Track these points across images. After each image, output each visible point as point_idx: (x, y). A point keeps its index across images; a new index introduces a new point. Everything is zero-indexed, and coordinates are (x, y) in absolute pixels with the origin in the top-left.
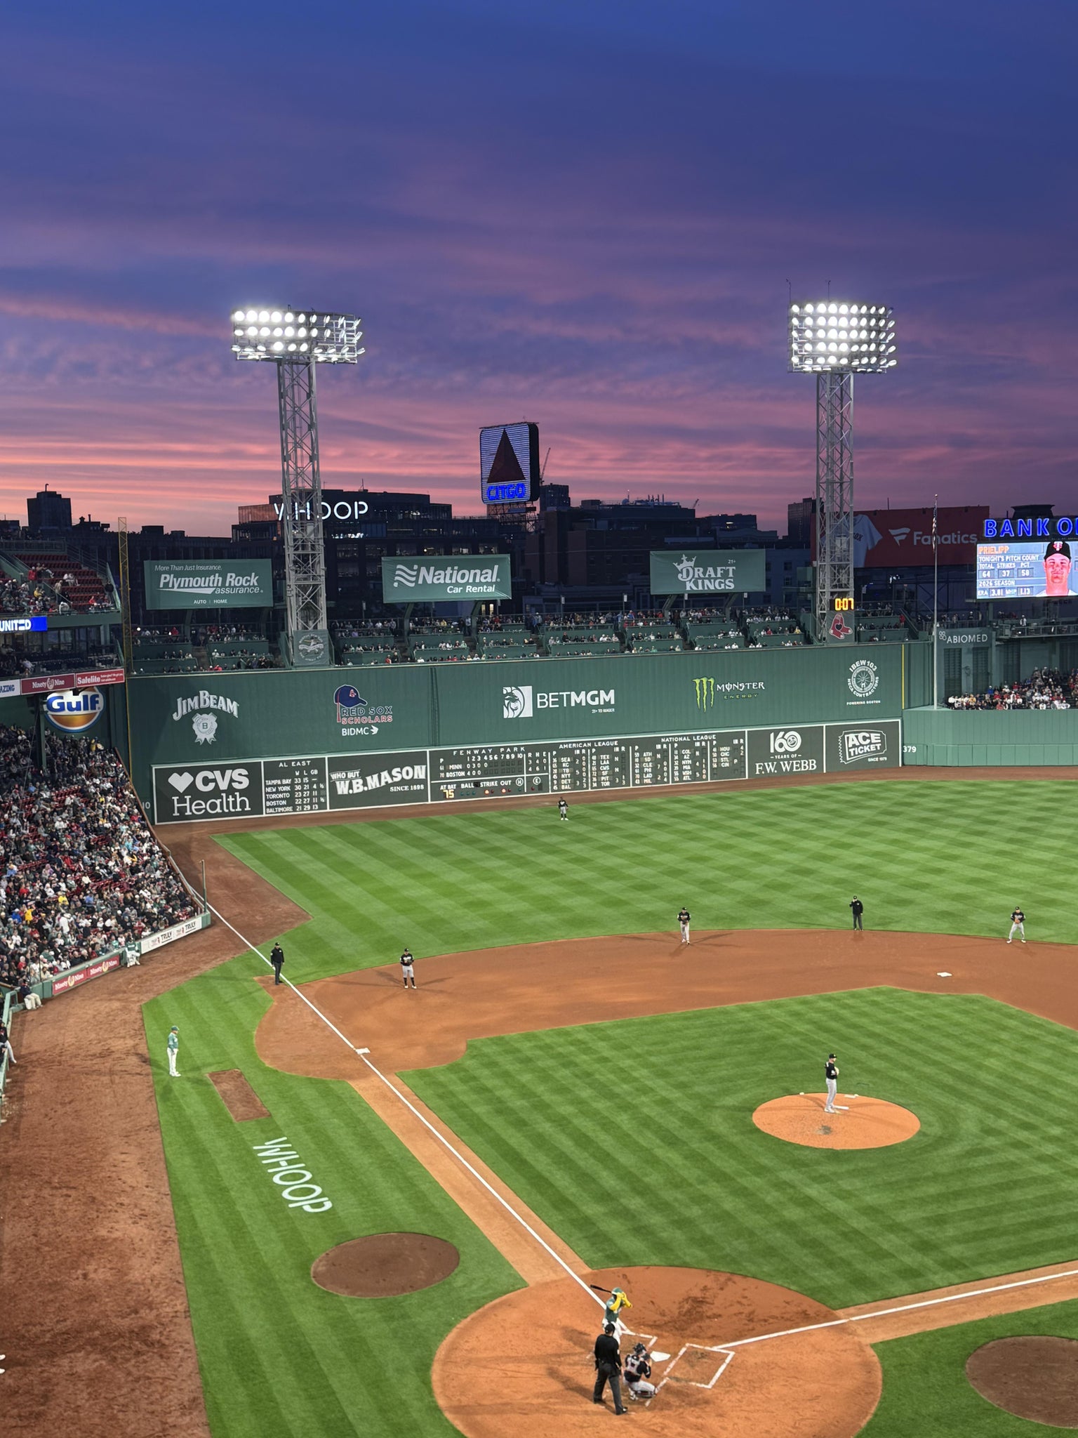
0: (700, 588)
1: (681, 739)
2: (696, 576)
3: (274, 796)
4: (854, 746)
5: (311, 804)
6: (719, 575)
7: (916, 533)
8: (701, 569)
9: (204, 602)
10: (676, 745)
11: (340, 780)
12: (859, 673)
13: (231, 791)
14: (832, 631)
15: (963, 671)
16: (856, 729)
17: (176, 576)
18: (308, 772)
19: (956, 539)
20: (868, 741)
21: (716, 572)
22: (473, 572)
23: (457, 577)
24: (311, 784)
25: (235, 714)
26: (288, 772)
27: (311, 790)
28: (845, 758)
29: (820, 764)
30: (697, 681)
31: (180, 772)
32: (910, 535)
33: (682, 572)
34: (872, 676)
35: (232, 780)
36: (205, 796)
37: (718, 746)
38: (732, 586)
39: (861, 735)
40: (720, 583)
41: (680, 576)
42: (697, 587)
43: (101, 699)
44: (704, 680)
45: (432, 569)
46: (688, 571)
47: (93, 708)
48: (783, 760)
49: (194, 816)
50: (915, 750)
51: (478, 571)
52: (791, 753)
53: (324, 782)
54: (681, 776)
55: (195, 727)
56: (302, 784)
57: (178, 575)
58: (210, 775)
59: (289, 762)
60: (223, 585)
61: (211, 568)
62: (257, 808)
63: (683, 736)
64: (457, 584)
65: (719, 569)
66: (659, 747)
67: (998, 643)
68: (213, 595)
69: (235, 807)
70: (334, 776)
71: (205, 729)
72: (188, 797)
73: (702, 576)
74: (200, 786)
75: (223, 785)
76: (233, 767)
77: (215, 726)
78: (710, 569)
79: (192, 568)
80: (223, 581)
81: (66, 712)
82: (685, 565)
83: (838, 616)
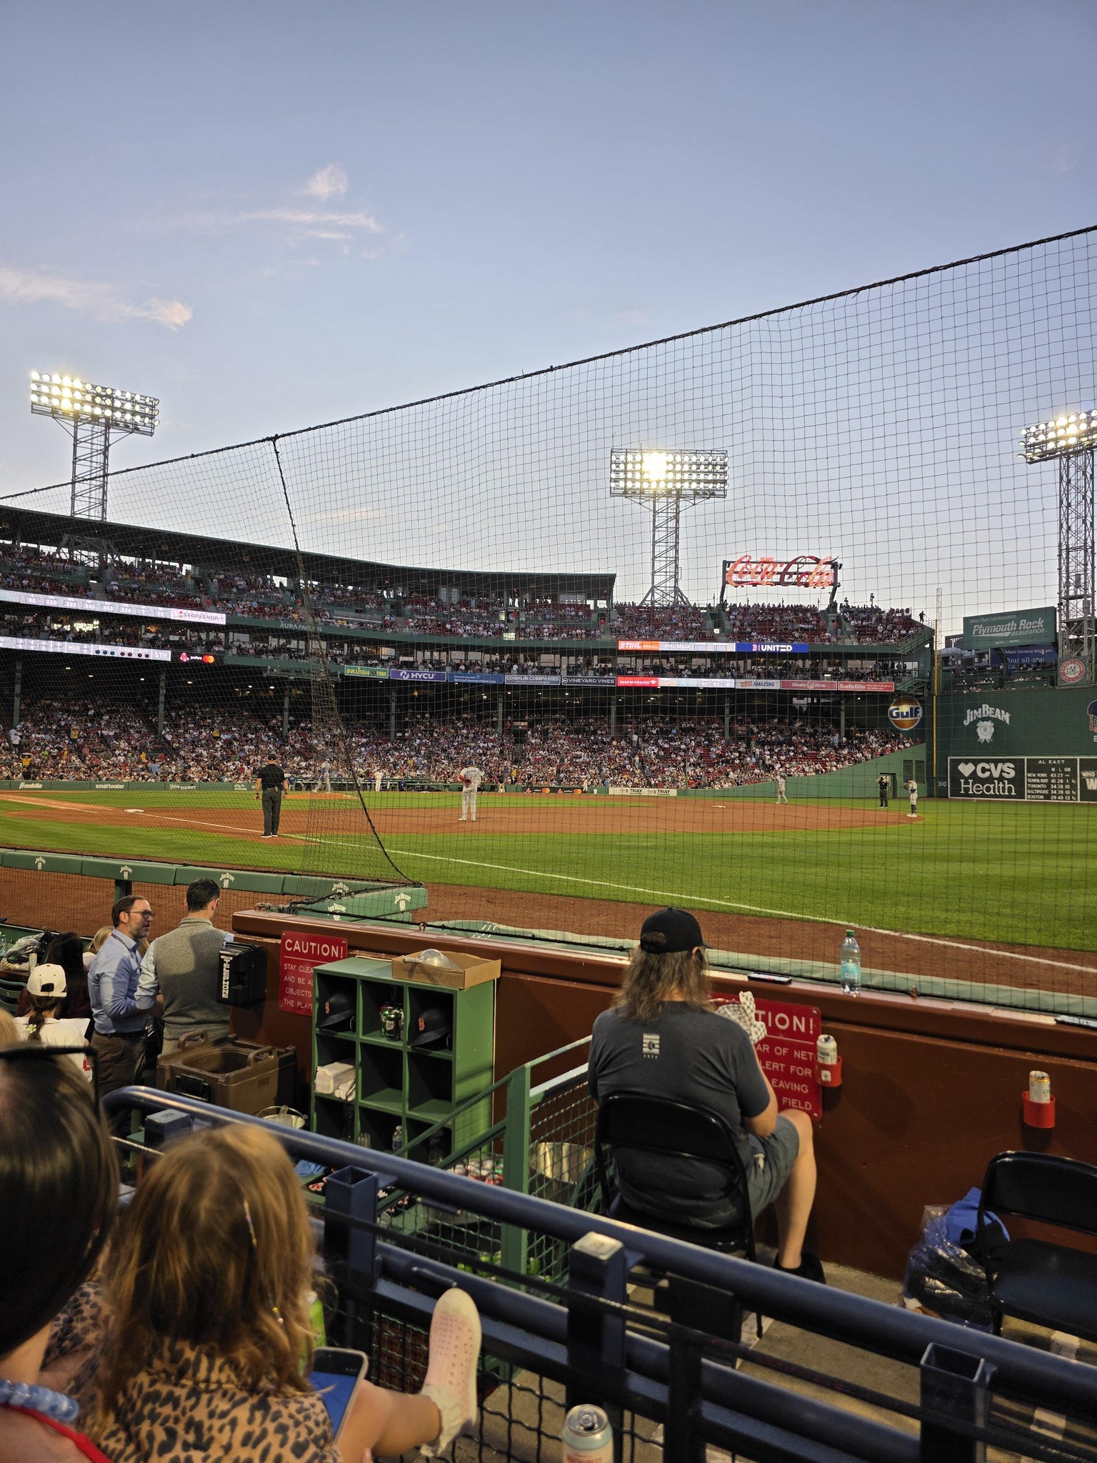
3: (1034, 786)
5: (1064, 795)
9: (1002, 642)
11: (1089, 778)
13: (1001, 779)
17: (984, 626)
18: (1063, 769)
24: (1064, 778)
25: (1008, 721)
26: (1046, 768)
27: (1064, 784)
31: (966, 762)
35: (1002, 771)
36: (983, 781)
43: (920, 710)
47: (916, 716)
49: (974, 795)
53: (1076, 779)
55: (978, 730)
56: (1056, 778)
57: (985, 625)
58: (987, 766)
59: (1047, 760)
60: (1017, 630)
61: (1009, 617)
62: (1020, 794)
68: (1010, 638)
69: (1004, 791)
70: (1085, 774)
71: (985, 732)
72: (971, 781)
74: (980, 774)
75: (996, 774)
76: (1004, 761)
77: (993, 730)
79: (995, 619)
80: (1018, 626)
81: (900, 719)
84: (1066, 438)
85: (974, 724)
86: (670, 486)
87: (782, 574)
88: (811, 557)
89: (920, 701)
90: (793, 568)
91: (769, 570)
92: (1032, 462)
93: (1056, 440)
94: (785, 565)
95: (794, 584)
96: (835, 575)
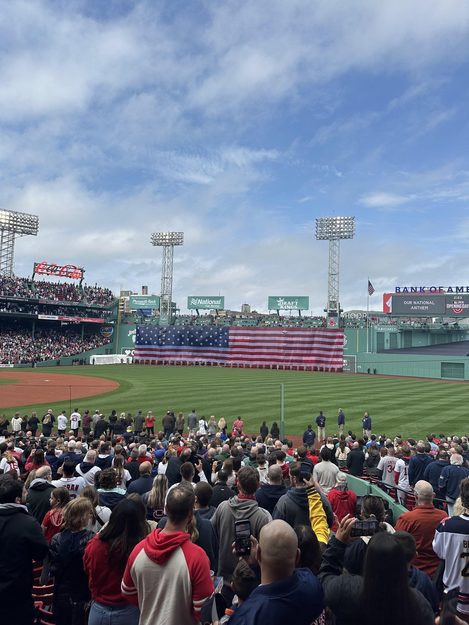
0: (285, 308)
2: (284, 304)
6: (292, 304)
8: (286, 302)
9: (142, 307)
14: (329, 323)
15: (385, 341)
17: (137, 300)
21: (291, 304)
22: (213, 301)
23: (209, 302)
31: (128, 350)
34: (345, 340)
38: (297, 308)
40: (292, 307)
41: (278, 304)
42: (284, 308)
43: (113, 330)
45: (202, 300)
46: (281, 303)
47: (111, 332)
50: (361, 367)
51: (215, 301)
55: (133, 338)
58: (134, 351)
61: (145, 298)
64: (208, 304)
65: (292, 302)
68: (145, 306)
73: (286, 304)
74: (132, 354)
78: (289, 302)
79: (140, 298)
80: (148, 302)
81: (105, 332)
82: (281, 301)
83: (332, 318)
84: (165, 239)
85: (131, 336)
86: (11, 226)
87: (60, 271)
88: (73, 266)
89: (113, 326)
90: (65, 270)
91: (55, 269)
92: (155, 245)
93: (162, 239)
94: (62, 268)
95: (65, 276)
96: (82, 275)
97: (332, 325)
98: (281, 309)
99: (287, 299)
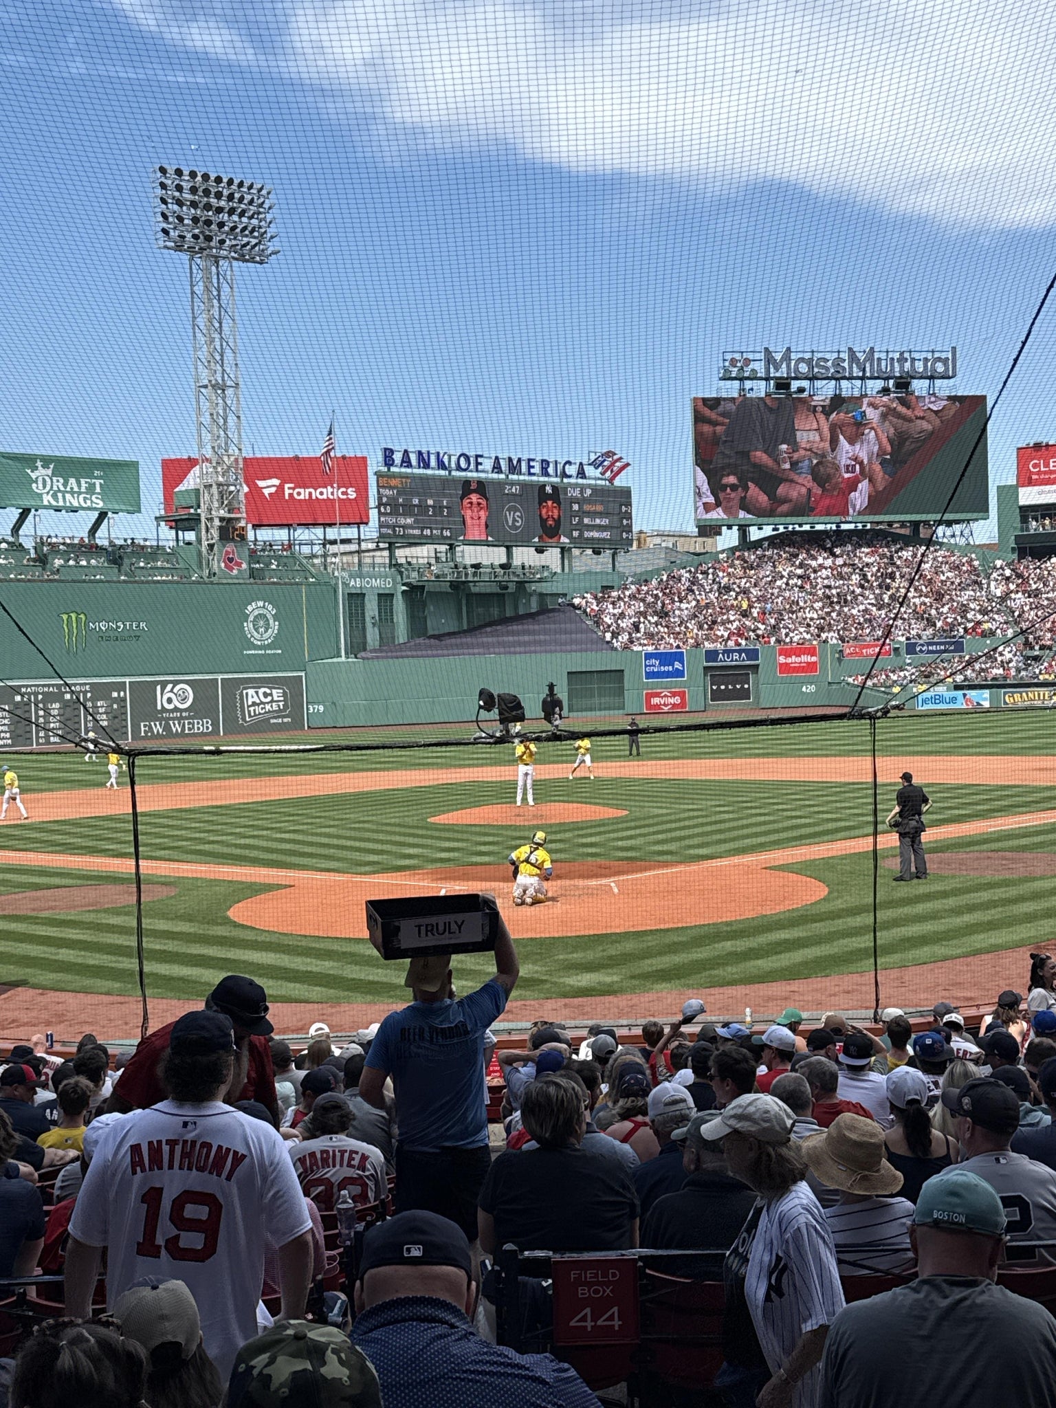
0: (60, 503)
1: (46, 689)
2: (55, 488)
4: (254, 704)
6: (83, 489)
7: (287, 486)
10: (40, 697)
12: (256, 617)
14: (223, 565)
15: (368, 619)
16: (257, 683)
19: (332, 493)
20: (269, 699)
21: (79, 486)
28: (244, 719)
29: (215, 724)
30: (65, 617)
32: (280, 488)
33: (36, 482)
34: (271, 621)
37: (93, 699)
38: (101, 504)
39: (261, 691)
40: (85, 499)
41: (34, 486)
42: (56, 500)
44: (73, 616)
46: (44, 482)
48: (173, 719)
50: (321, 708)
52: (181, 711)
54: (47, 737)
63: (49, 686)
65: (83, 481)
66: (18, 698)
67: (404, 588)
73: (62, 488)
78: (72, 481)
82: (41, 472)
83: (230, 547)
97: (231, 569)
98: (45, 507)
99: (67, 467)
